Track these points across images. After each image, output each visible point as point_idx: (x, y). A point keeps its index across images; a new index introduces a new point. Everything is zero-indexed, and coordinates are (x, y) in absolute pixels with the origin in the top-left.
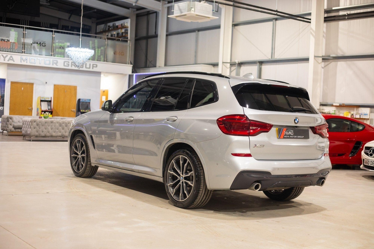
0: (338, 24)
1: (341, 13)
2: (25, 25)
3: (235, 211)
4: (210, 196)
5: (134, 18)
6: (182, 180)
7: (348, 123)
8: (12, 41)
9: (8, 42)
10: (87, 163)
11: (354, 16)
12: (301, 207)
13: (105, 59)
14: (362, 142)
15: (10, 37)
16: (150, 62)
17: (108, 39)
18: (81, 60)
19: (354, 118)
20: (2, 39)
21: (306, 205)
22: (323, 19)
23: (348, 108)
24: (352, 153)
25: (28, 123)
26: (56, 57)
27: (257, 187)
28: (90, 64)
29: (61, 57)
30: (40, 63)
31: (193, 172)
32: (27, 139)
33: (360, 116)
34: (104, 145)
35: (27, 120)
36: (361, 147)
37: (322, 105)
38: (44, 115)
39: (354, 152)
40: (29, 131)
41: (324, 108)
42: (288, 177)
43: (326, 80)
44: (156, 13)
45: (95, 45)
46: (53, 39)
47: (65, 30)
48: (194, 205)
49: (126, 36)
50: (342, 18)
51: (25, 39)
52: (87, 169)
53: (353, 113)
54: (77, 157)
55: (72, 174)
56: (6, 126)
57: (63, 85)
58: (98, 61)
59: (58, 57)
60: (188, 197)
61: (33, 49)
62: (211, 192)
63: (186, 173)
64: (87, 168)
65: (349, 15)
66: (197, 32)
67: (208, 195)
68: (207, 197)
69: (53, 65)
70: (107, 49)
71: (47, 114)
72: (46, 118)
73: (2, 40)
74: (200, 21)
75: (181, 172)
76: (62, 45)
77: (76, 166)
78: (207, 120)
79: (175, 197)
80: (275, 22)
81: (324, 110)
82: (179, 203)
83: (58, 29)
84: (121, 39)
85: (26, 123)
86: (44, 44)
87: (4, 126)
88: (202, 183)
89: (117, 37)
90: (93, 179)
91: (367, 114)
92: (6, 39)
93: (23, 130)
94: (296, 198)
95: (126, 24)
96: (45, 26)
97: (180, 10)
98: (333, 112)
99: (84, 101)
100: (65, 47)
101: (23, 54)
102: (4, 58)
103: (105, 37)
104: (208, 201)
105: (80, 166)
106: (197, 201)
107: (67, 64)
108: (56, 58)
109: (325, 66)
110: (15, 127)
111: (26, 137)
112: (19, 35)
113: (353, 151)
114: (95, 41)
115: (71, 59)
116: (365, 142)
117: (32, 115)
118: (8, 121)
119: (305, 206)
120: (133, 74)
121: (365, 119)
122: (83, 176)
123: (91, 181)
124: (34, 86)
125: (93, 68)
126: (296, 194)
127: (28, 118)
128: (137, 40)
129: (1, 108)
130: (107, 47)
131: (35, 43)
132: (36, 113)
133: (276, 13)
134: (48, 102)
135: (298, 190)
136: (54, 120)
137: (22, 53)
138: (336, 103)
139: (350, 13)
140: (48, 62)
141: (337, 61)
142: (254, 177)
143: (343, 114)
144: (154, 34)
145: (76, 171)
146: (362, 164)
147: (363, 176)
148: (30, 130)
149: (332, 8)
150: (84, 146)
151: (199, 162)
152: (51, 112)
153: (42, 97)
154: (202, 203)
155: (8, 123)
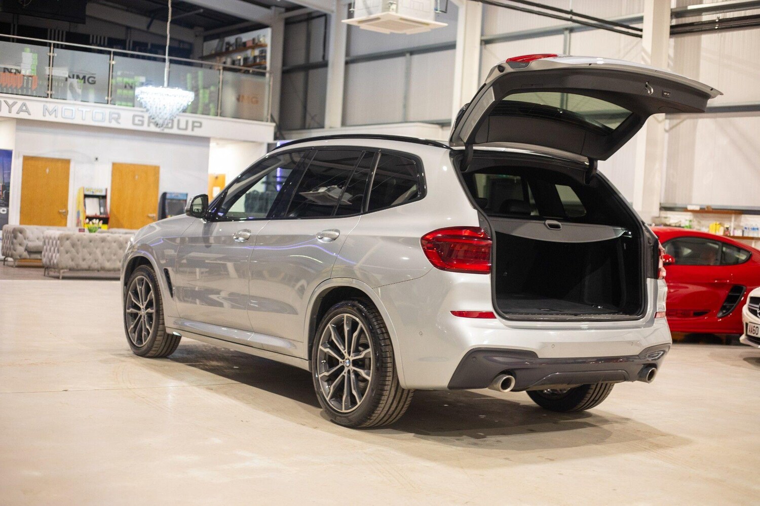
0: (699, 42)
1: (706, 17)
2: (54, 40)
3: (461, 435)
4: (408, 403)
5: (281, 27)
6: (348, 367)
7: (717, 247)
8: (26, 72)
9: (18, 74)
10: (158, 328)
11: (732, 24)
12: (606, 427)
13: (219, 111)
14: (744, 288)
15: (22, 64)
16: (313, 118)
17: (225, 69)
18: (166, 113)
19: (730, 236)
20: (5, 68)
21: (616, 422)
22: (667, 30)
23: (716, 215)
24: (724, 310)
25: (54, 242)
26: (116, 106)
27: (505, 385)
28: (187, 122)
29: (127, 106)
30: (84, 118)
31: (370, 350)
32: (52, 274)
33: (743, 231)
34: (197, 289)
35: (53, 236)
36: (743, 298)
37: (664, 208)
38: (88, 225)
39: (728, 307)
40: (56, 258)
41: (669, 214)
42: (578, 363)
43: (672, 158)
44: (325, 16)
45: (197, 81)
46: (111, 68)
47: (140, 51)
48: (371, 421)
49: (263, 63)
50: (707, 27)
51: (53, 68)
52: (157, 339)
53: (728, 226)
54: (136, 315)
55: (128, 350)
56: (12, 246)
57: (131, 165)
58: (203, 114)
59: (121, 105)
60: (359, 403)
61: (70, 90)
62: (410, 393)
63: (357, 351)
64: (158, 337)
65: (721, 21)
66: (408, 55)
67: (403, 400)
68: (401, 404)
69: (110, 122)
70: (223, 90)
71: (96, 223)
72: (93, 231)
73: (5, 70)
74: (409, 32)
75: (346, 350)
76: (130, 81)
77: (134, 332)
78: (399, 238)
79: (333, 404)
80: (568, 35)
81: (668, 219)
82: (340, 416)
83: (125, 49)
84: (251, 70)
85: (51, 241)
86: (93, 79)
87: (8, 248)
88: (390, 374)
89: (244, 65)
90: (169, 360)
91: (758, 229)
92: (14, 68)
93: (44, 256)
94: (595, 406)
95: (261, 39)
96: (98, 42)
97: (367, 8)
98: (687, 224)
99: (175, 196)
100: (135, 86)
101: (49, 99)
102: (10, 107)
103: (219, 66)
104: (402, 412)
105: (144, 333)
106: (379, 412)
107: (139, 120)
108: (115, 109)
109: (671, 128)
110: (29, 250)
111: (49, 270)
112: (40, 60)
113: (726, 306)
114: (197, 73)
115: (147, 111)
116: (752, 287)
117: (66, 225)
118: (15, 237)
119: (615, 425)
120: (275, 142)
121: (752, 238)
122: (148, 355)
123: (165, 366)
124: (72, 165)
125: (193, 130)
126: (597, 398)
127: (54, 232)
128: (287, 72)
129: (4, 211)
130: (223, 87)
131: (73, 78)
132: (75, 222)
133: (569, 16)
134: (101, 197)
135: (600, 390)
136: (108, 236)
137: (46, 97)
138: (694, 205)
139: (725, 18)
140: (99, 117)
141: (697, 118)
142: (500, 363)
143: (708, 227)
144: (320, 59)
145: (135, 343)
146: (743, 333)
147: (746, 359)
148: (58, 255)
149: (687, 7)
150: (152, 291)
151: (383, 330)
152: (105, 221)
153: (86, 189)
154: (390, 417)
155: (15, 241)
